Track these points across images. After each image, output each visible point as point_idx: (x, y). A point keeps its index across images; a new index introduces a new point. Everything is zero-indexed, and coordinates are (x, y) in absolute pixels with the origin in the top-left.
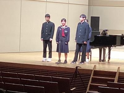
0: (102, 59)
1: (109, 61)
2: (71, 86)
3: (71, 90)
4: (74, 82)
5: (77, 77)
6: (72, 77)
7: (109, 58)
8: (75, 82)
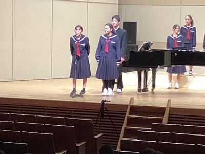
0: (143, 87)
1: (153, 90)
2: (95, 132)
3: (96, 137)
4: (100, 124)
5: (104, 117)
6: (97, 117)
7: (154, 86)
8: (102, 125)
